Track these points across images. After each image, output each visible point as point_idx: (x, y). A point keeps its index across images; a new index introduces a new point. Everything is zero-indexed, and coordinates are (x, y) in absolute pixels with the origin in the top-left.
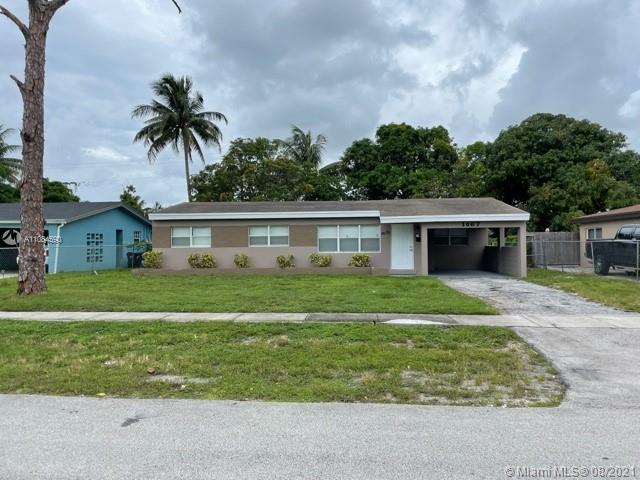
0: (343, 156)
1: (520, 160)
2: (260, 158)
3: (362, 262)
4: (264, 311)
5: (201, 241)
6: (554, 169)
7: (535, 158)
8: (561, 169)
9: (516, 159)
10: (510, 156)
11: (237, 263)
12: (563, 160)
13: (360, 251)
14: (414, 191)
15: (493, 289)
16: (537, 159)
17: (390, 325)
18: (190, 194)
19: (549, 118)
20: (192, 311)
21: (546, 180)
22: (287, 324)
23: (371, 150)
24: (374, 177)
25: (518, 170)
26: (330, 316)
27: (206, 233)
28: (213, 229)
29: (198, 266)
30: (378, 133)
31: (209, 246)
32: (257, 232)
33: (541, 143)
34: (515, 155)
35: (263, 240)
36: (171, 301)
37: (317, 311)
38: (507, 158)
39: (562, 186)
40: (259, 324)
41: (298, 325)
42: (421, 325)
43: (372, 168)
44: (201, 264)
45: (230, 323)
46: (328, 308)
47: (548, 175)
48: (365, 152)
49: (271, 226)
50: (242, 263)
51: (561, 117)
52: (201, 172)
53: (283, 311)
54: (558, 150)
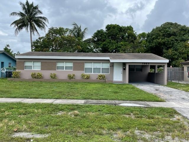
0: (93, 36)
1: (160, 40)
2: (60, 35)
3: (102, 77)
4: (65, 98)
5: (37, 67)
6: (173, 44)
7: (166, 39)
8: (176, 44)
9: (159, 39)
10: (157, 38)
11: (52, 77)
12: (176, 40)
13: (101, 73)
14: (120, 50)
15: (157, 90)
16: (167, 39)
17: (122, 106)
18: (32, 48)
19: (172, 24)
20: (34, 98)
21: (170, 48)
22: (77, 105)
23: (104, 34)
24: (105, 44)
25: (159, 43)
26: (95, 101)
27: (39, 64)
28: (41, 62)
29: (35, 78)
30: (106, 28)
31: (40, 70)
32: (59, 65)
33: (168, 34)
34: (159, 37)
35: (62, 68)
36: (24, 93)
37: (88, 99)
38: (155, 39)
39: (176, 50)
40: (64, 105)
41: (81, 106)
42: (135, 107)
43: (104, 41)
44: (36, 77)
45: (51, 104)
46: (93, 97)
47: (171, 46)
48: (101, 35)
49: (65, 62)
50: (54, 77)
51: (176, 24)
52: (37, 40)
53: (73, 99)
54: (175, 37)
